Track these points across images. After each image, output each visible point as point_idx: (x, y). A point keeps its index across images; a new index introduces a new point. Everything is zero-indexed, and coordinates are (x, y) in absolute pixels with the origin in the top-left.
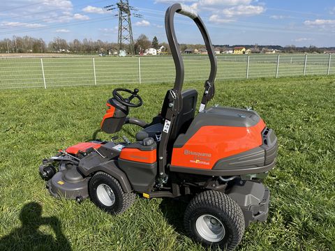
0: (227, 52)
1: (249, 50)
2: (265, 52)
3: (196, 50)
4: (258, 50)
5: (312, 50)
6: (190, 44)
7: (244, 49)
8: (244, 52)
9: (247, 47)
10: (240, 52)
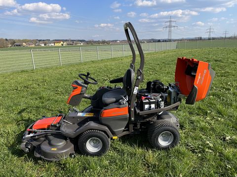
0: (50, 45)
1: (65, 43)
2: (76, 44)
3: (24, 44)
4: (71, 43)
5: (104, 42)
6: (17, 39)
7: (62, 43)
8: (62, 45)
9: (64, 41)
10: (60, 45)
